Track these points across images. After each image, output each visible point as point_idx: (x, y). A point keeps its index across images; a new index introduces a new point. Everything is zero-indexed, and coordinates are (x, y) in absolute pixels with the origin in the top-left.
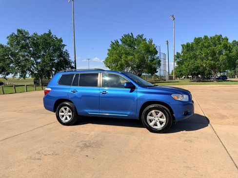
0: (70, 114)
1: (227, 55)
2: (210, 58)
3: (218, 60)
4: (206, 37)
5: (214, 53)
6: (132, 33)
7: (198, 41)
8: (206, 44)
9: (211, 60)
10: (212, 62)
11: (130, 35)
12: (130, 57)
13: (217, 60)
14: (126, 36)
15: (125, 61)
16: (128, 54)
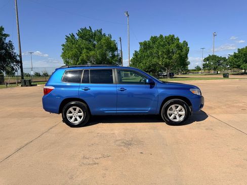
0: (82, 114)
1: (179, 54)
2: (165, 56)
3: (172, 59)
4: (161, 36)
5: (168, 52)
6: (90, 27)
7: (154, 39)
8: (162, 43)
9: (166, 58)
10: (168, 60)
11: (89, 29)
12: (92, 53)
13: (170, 58)
14: (82, 30)
15: (87, 56)
16: (89, 49)
